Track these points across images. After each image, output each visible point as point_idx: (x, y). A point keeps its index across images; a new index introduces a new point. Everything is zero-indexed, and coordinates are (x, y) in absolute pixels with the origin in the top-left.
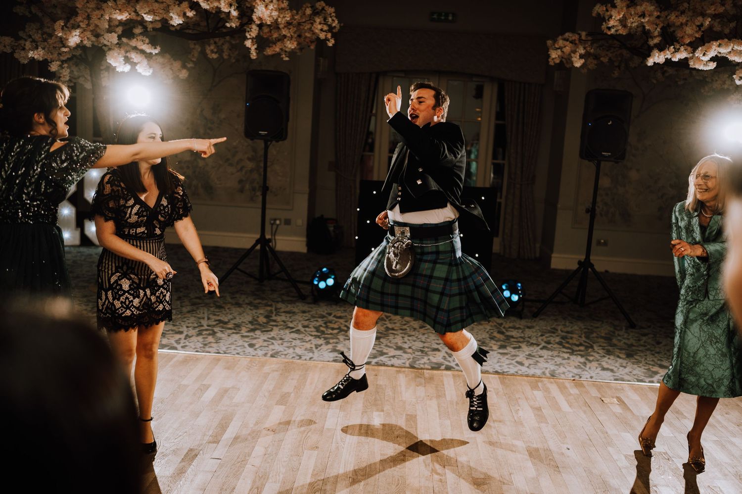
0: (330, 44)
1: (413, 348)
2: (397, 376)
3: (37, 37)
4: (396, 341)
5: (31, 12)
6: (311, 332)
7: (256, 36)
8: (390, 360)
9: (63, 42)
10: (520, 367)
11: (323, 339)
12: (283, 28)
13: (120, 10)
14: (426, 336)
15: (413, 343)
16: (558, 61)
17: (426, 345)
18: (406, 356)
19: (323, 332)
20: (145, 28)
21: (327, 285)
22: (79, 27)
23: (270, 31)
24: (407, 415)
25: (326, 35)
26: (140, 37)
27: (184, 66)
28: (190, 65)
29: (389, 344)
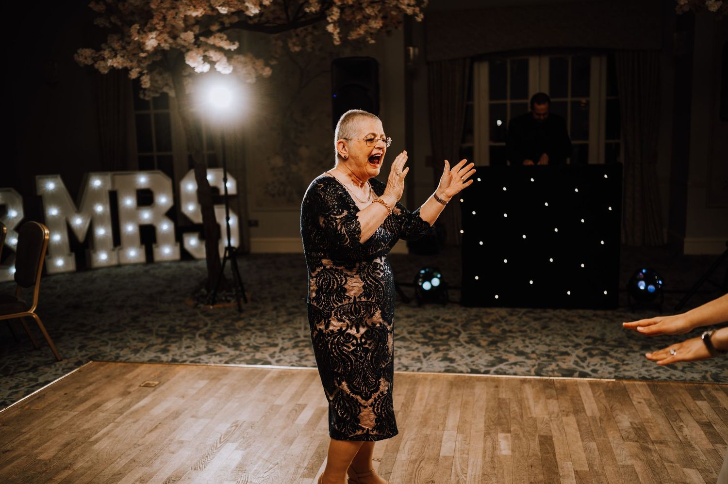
0: (420, 18)
1: (537, 352)
2: (522, 387)
3: (116, 46)
4: (515, 345)
5: (110, 23)
6: (418, 338)
7: (338, 19)
8: (512, 368)
9: (141, 46)
10: (672, 371)
11: (431, 346)
12: (367, 7)
13: (195, 7)
14: (550, 337)
15: (537, 347)
16: (686, 9)
17: (552, 348)
18: (529, 362)
19: (431, 339)
20: (222, 23)
21: (432, 286)
22: (155, 29)
23: (353, 13)
24: (541, 436)
25: (414, 10)
26: (218, 35)
27: (267, 65)
28: (274, 63)
29: (508, 349)
